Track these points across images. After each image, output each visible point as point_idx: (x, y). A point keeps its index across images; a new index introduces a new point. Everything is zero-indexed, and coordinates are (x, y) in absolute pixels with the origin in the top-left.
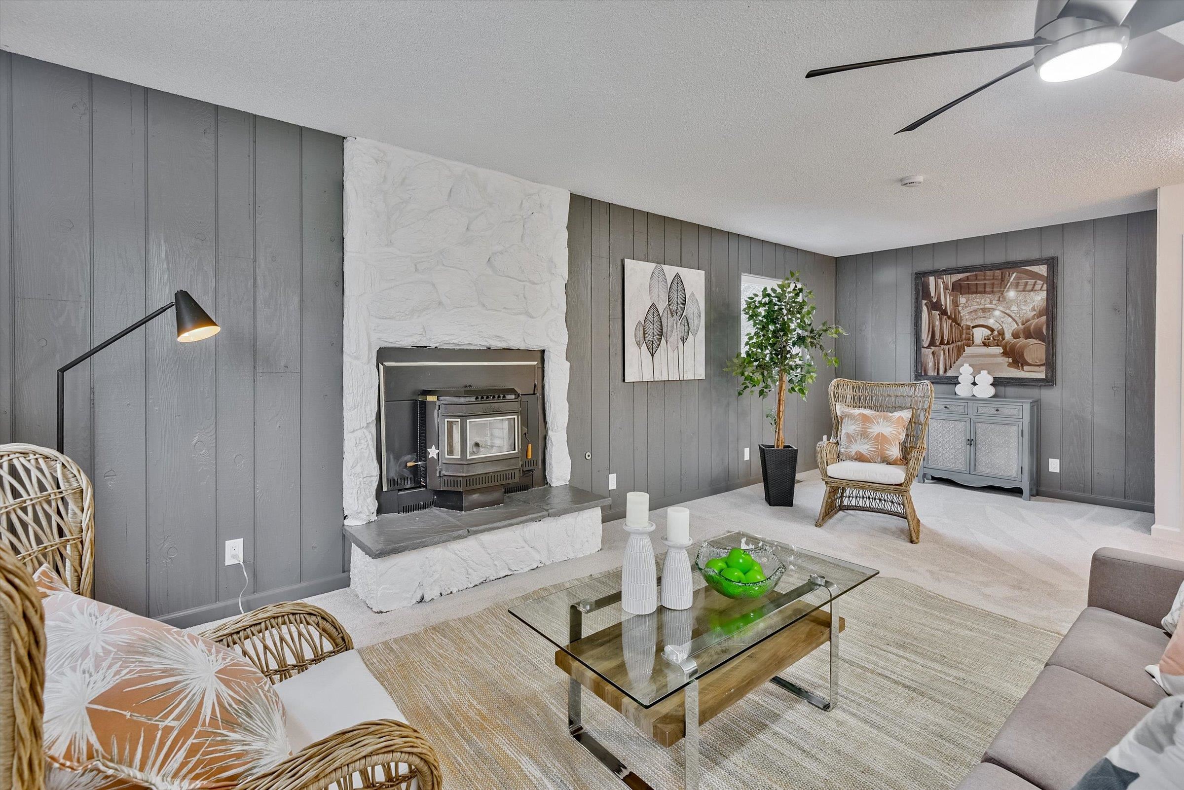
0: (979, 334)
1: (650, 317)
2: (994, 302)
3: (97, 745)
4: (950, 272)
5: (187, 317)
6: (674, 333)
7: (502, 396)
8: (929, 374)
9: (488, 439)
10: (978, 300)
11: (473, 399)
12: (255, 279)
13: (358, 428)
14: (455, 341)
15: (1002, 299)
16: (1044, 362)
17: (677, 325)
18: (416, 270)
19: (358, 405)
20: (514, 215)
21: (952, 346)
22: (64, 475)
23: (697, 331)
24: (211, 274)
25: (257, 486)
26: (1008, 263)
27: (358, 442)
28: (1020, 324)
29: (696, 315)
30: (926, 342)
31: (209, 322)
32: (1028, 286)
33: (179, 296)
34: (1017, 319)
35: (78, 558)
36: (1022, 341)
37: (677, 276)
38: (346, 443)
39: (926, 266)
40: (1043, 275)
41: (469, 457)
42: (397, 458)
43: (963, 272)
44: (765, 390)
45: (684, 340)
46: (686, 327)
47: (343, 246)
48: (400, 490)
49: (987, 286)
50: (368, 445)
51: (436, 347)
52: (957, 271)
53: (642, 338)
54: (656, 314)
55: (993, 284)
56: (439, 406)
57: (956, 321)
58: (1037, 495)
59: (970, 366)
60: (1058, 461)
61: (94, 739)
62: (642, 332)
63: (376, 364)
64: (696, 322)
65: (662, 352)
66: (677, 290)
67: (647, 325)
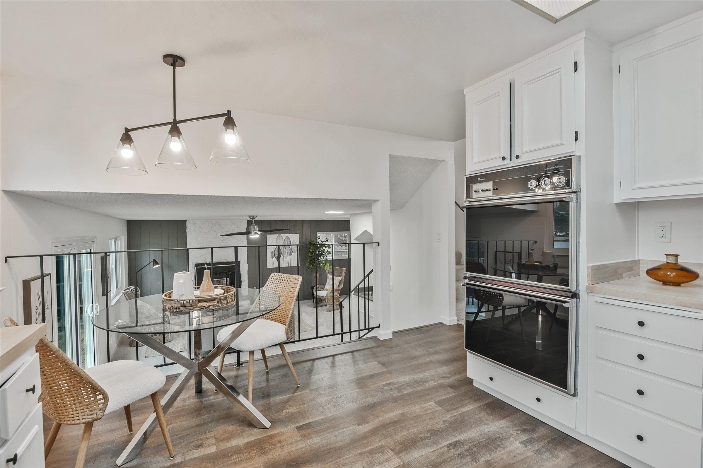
1: (277, 250)
5: (154, 264)
17: (287, 251)
31: (158, 264)
33: (153, 260)
37: (287, 237)
45: (290, 255)
46: (291, 251)
53: (274, 256)
62: (273, 254)
63: (194, 267)
64: (295, 249)
65: (282, 259)
66: (287, 241)
67: (275, 252)
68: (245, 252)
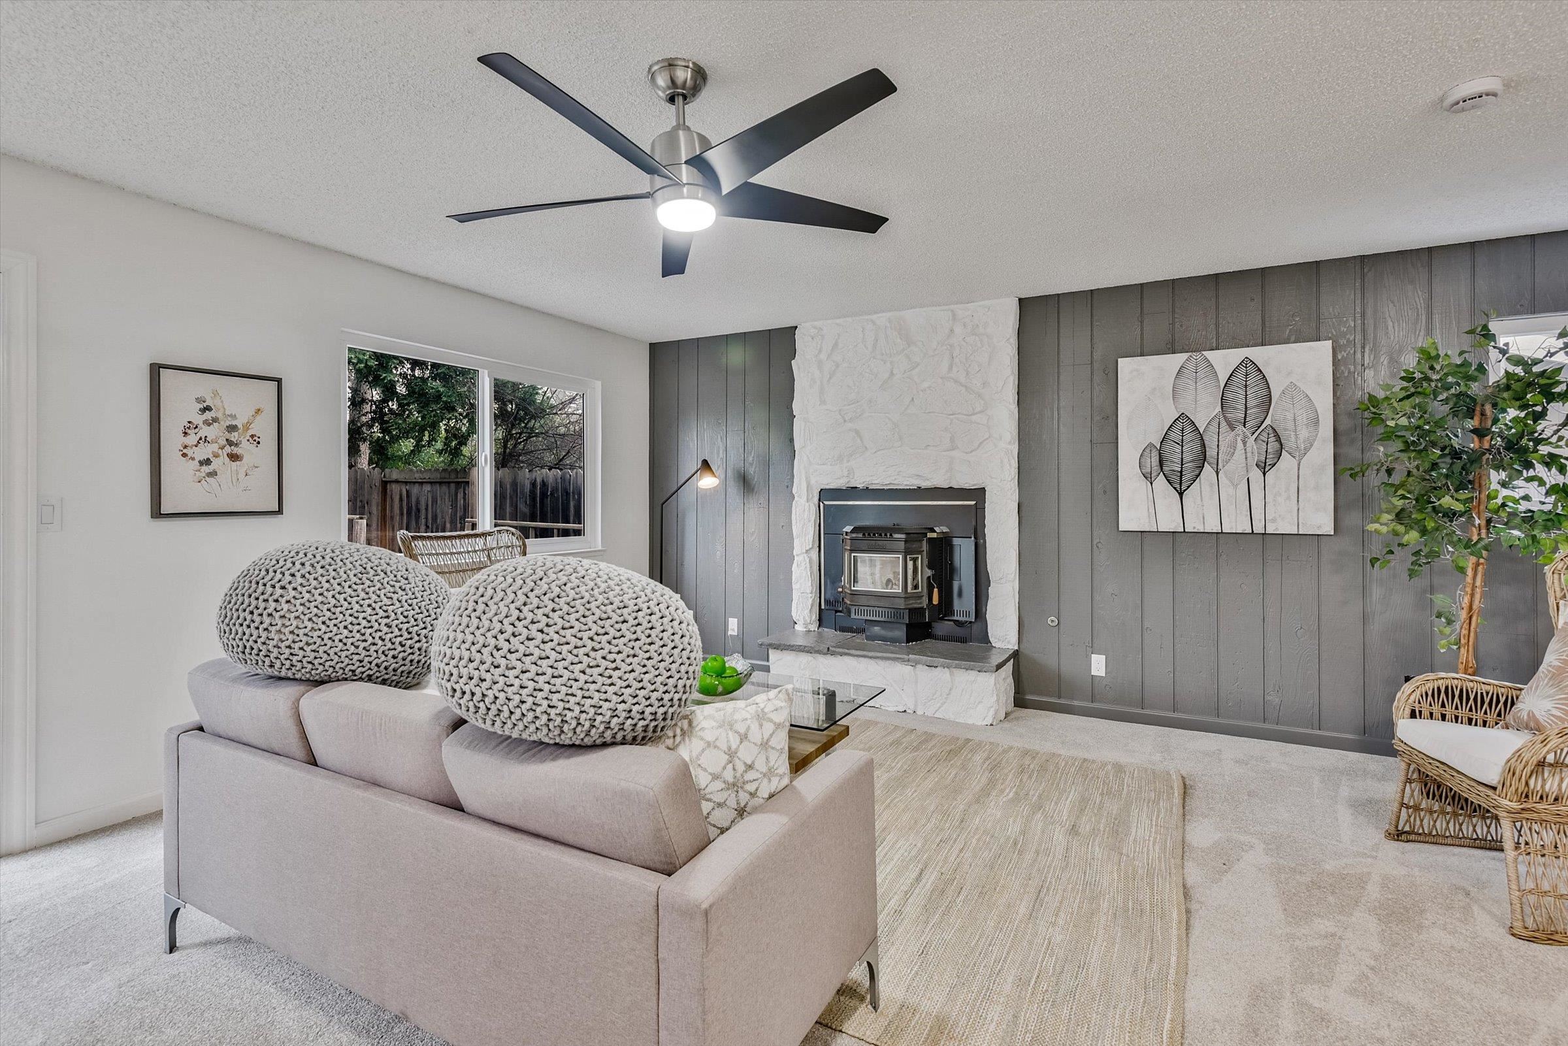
6: (1239, 456)
7: (888, 535)
11: (862, 535)
13: (801, 552)
18: (844, 420)
19: (800, 535)
23: (1307, 450)
25: (745, 585)
27: (799, 563)
29: (1302, 418)
33: (703, 462)
37: (1247, 362)
38: (794, 563)
45: (1264, 468)
47: (793, 411)
48: (836, 611)
51: (866, 488)
53: (1156, 468)
54: (1188, 430)
62: (1156, 459)
63: (817, 503)
64: (1304, 433)
65: (1206, 488)
66: (1246, 386)
67: (1167, 447)
68: (1009, 447)
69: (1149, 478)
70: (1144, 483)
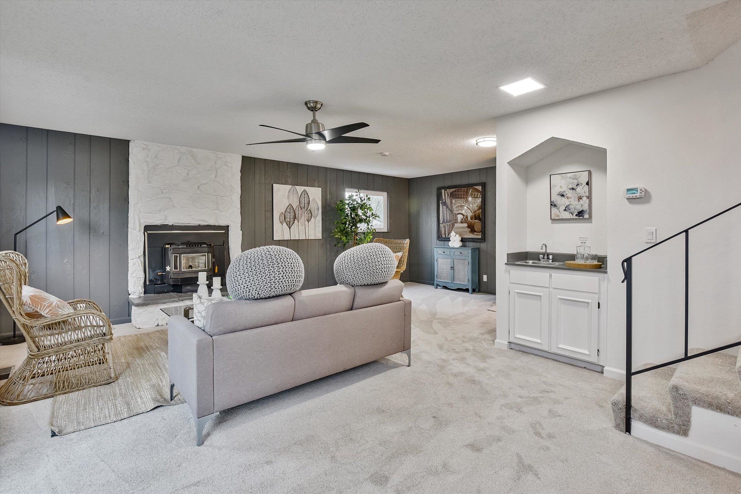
0: (460, 217)
1: (288, 210)
2: (464, 203)
3: (31, 303)
4: (449, 188)
5: (60, 216)
6: (303, 217)
7: (199, 246)
8: (443, 237)
9: (197, 264)
10: (459, 201)
11: (185, 246)
12: (90, 199)
13: (135, 258)
14: (181, 222)
15: (467, 201)
16: (480, 231)
17: (304, 214)
18: (162, 192)
19: (134, 249)
20: (212, 167)
21: (450, 223)
22: (21, 259)
23: (317, 216)
24: (72, 198)
25: (91, 280)
26: (468, 184)
27: (134, 263)
28: (473, 213)
29: (316, 208)
30: (441, 222)
31: (69, 217)
32: (475, 196)
33: (58, 208)
34: (472, 210)
35: (25, 280)
36: (474, 221)
37: (305, 191)
38: (129, 264)
39: (441, 184)
40: (480, 191)
41: (182, 270)
42: (153, 271)
43: (453, 188)
44: (346, 244)
45: (308, 221)
46: (310, 215)
47: (128, 184)
48: (155, 285)
49: (462, 195)
50: (139, 265)
51: (172, 225)
52: (452, 188)
53: (284, 220)
54: (291, 209)
55: (464, 194)
56: (170, 249)
57: (451, 211)
58: (479, 292)
59: (455, 232)
60: (486, 276)
61: (30, 302)
62: (283, 217)
63: (143, 232)
64: (316, 212)
65: (296, 226)
66: (304, 197)
67: (286, 214)
68: (238, 210)
69: (282, 223)
70: (280, 225)
